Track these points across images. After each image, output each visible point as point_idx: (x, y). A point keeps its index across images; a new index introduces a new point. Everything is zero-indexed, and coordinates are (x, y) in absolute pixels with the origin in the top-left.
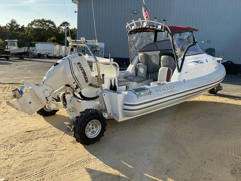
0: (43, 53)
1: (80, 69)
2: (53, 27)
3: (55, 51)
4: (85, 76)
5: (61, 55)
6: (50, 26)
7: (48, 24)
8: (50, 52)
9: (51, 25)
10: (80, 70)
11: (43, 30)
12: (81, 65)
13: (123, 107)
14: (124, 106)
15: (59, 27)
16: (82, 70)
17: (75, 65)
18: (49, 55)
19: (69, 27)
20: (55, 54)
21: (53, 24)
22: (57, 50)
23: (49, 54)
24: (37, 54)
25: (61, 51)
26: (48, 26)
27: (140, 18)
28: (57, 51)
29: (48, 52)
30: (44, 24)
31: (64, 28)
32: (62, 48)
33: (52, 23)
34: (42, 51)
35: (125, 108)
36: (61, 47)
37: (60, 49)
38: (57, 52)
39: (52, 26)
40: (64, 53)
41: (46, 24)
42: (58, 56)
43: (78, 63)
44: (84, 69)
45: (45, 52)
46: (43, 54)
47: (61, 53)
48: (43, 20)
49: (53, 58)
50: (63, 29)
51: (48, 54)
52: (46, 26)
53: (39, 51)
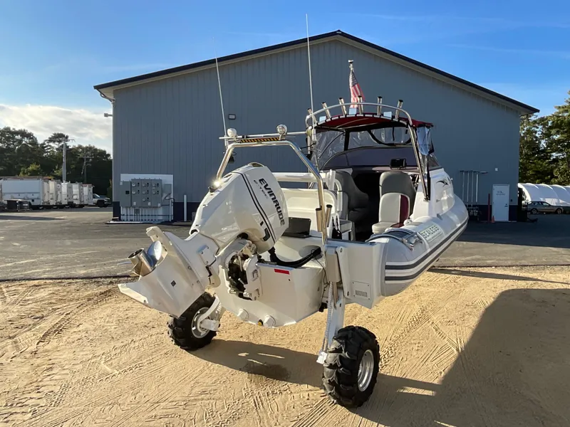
0: (20, 200)
1: (266, 191)
2: (30, 144)
3: (47, 194)
4: (278, 208)
5: (59, 200)
6: (24, 142)
7: (18, 137)
8: (36, 196)
9: (26, 140)
10: (268, 195)
11: (8, 149)
12: (267, 185)
13: (383, 273)
14: (387, 271)
15: (44, 144)
16: (271, 195)
17: (257, 183)
18: (32, 204)
19: (68, 144)
20: (46, 200)
21: (32, 138)
22: (51, 192)
23: (33, 201)
24: (6, 203)
25: (59, 193)
26: (20, 141)
27: (342, 100)
28: (52, 194)
29: (30, 196)
30: (9, 137)
31: (55, 145)
32: (61, 186)
33: (29, 136)
34: (16, 196)
35: (387, 275)
36: (58, 185)
37: (58, 190)
38: (51, 196)
39: (28, 141)
40: (65, 197)
41: (13, 138)
42: (52, 203)
43: (260, 180)
44: (274, 192)
45: (22, 196)
46: (20, 202)
47: (59, 197)
48: (7, 130)
49: (42, 209)
50: (53, 147)
51: (31, 201)
52: (14, 142)
53: (10, 195)
